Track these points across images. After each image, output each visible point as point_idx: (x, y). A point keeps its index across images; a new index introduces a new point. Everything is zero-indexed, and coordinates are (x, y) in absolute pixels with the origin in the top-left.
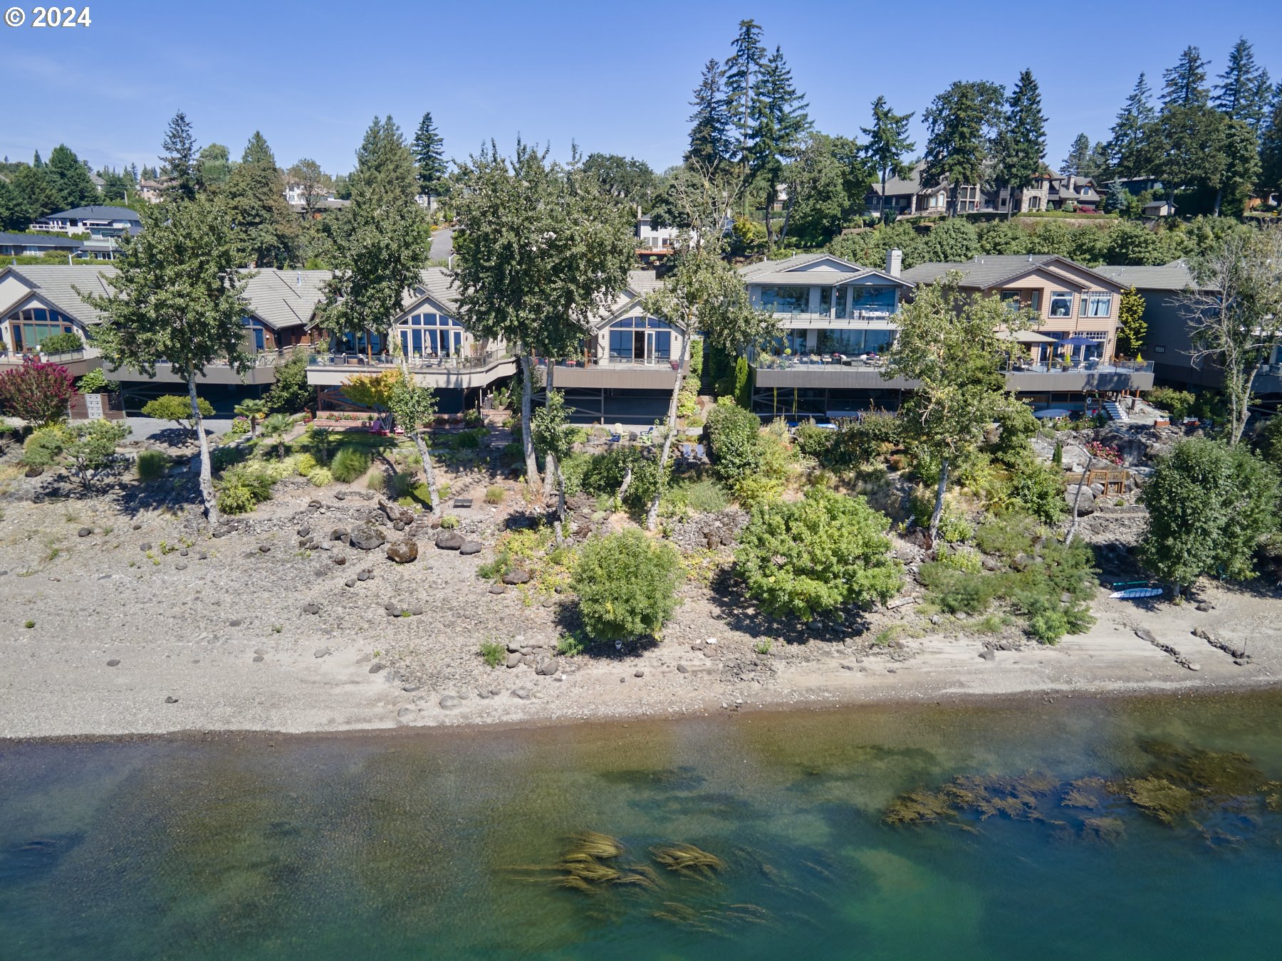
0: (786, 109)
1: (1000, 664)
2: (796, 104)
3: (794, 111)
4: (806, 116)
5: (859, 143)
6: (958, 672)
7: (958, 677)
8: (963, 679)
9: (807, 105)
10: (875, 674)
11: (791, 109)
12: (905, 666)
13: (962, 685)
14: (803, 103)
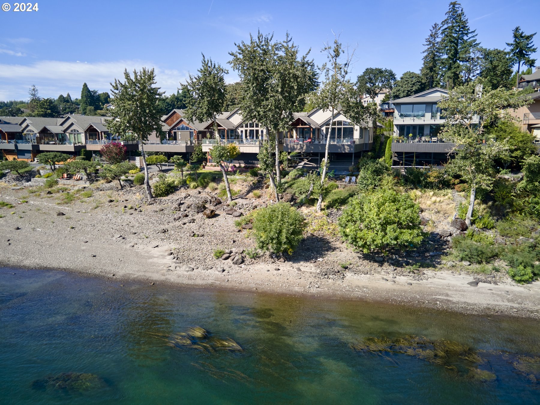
0: (465, 38)
1: (479, 289)
2: (470, 35)
3: (470, 38)
4: (475, 40)
5: (506, 51)
6: (449, 290)
7: (447, 291)
8: (450, 293)
9: (476, 35)
10: (398, 284)
11: (467, 38)
12: (419, 282)
13: (447, 295)
14: (474, 34)
